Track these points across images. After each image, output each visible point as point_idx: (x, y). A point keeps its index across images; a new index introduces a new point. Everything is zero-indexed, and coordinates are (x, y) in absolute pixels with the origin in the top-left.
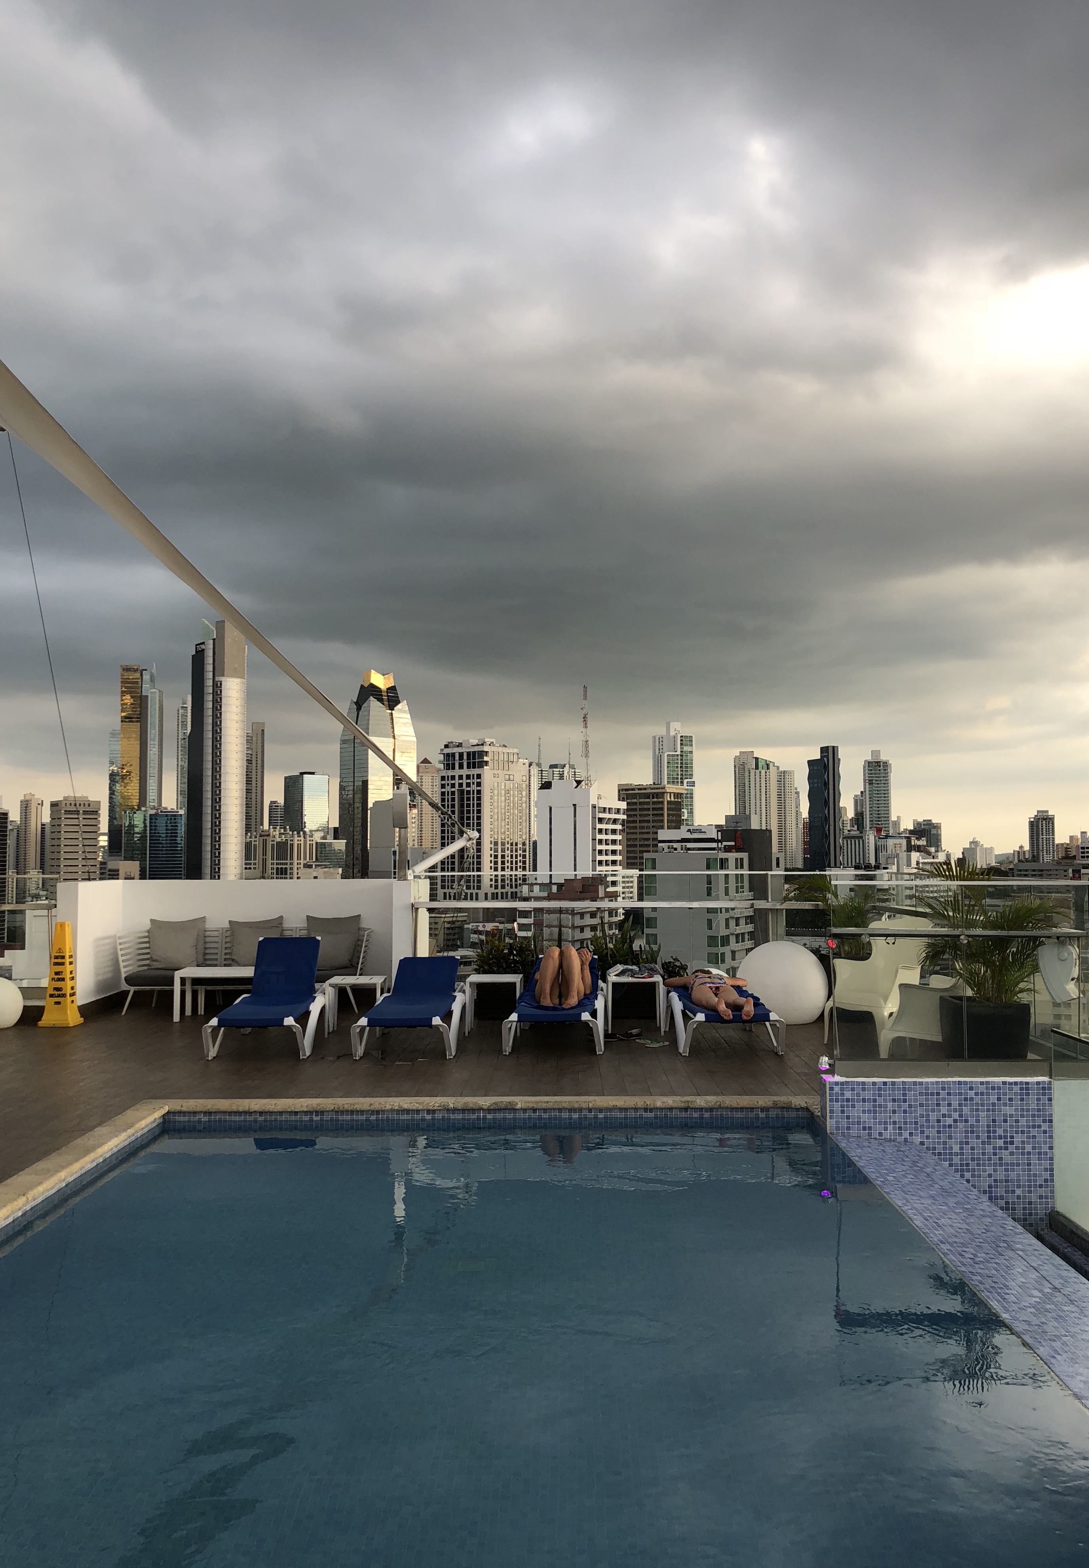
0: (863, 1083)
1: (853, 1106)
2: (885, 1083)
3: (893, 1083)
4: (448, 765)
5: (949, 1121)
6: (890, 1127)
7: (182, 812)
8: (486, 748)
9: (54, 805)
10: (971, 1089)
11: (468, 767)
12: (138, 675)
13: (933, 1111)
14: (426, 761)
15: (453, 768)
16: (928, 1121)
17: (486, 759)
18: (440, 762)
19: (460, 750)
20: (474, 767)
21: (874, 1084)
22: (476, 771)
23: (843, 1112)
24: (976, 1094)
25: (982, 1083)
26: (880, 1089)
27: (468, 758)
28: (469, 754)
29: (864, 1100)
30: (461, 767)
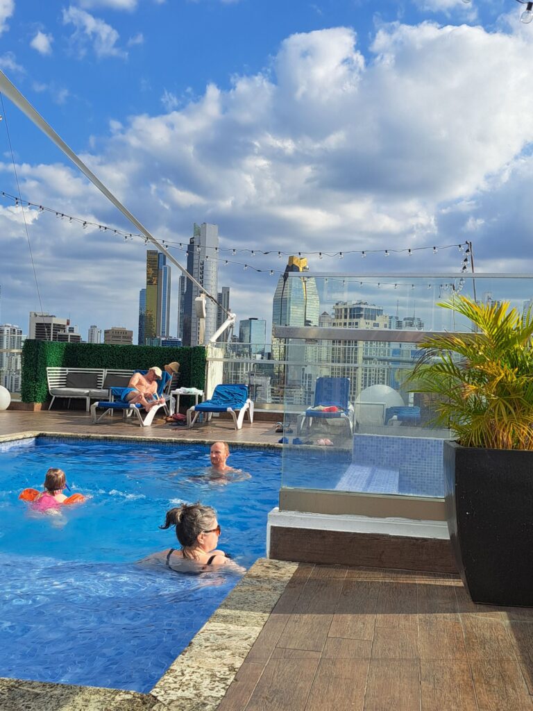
0: (372, 437)
1: (366, 448)
2: (383, 438)
3: (388, 438)
4: (338, 316)
5: (416, 459)
6: (385, 460)
7: (180, 340)
8: (362, 306)
9: (106, 332)
10: (429, 443)
11: (350, 317)
12: (157, 257)
13: (408, 453)
14: (325, 313)
15: (341, 318)
16: (404, 458)
17: (361, 313)
18: (333, 314)
19: (345, 306)
20: (354, 318)
21: (378, 437)
22: (355, 320)
23: (360, 451)
24: (432, 446)
25: (435, 440)
26: (380, 441)
27: (350, 312)
28: (351, 309)
29: (372, 446)
30: (346, 317)
